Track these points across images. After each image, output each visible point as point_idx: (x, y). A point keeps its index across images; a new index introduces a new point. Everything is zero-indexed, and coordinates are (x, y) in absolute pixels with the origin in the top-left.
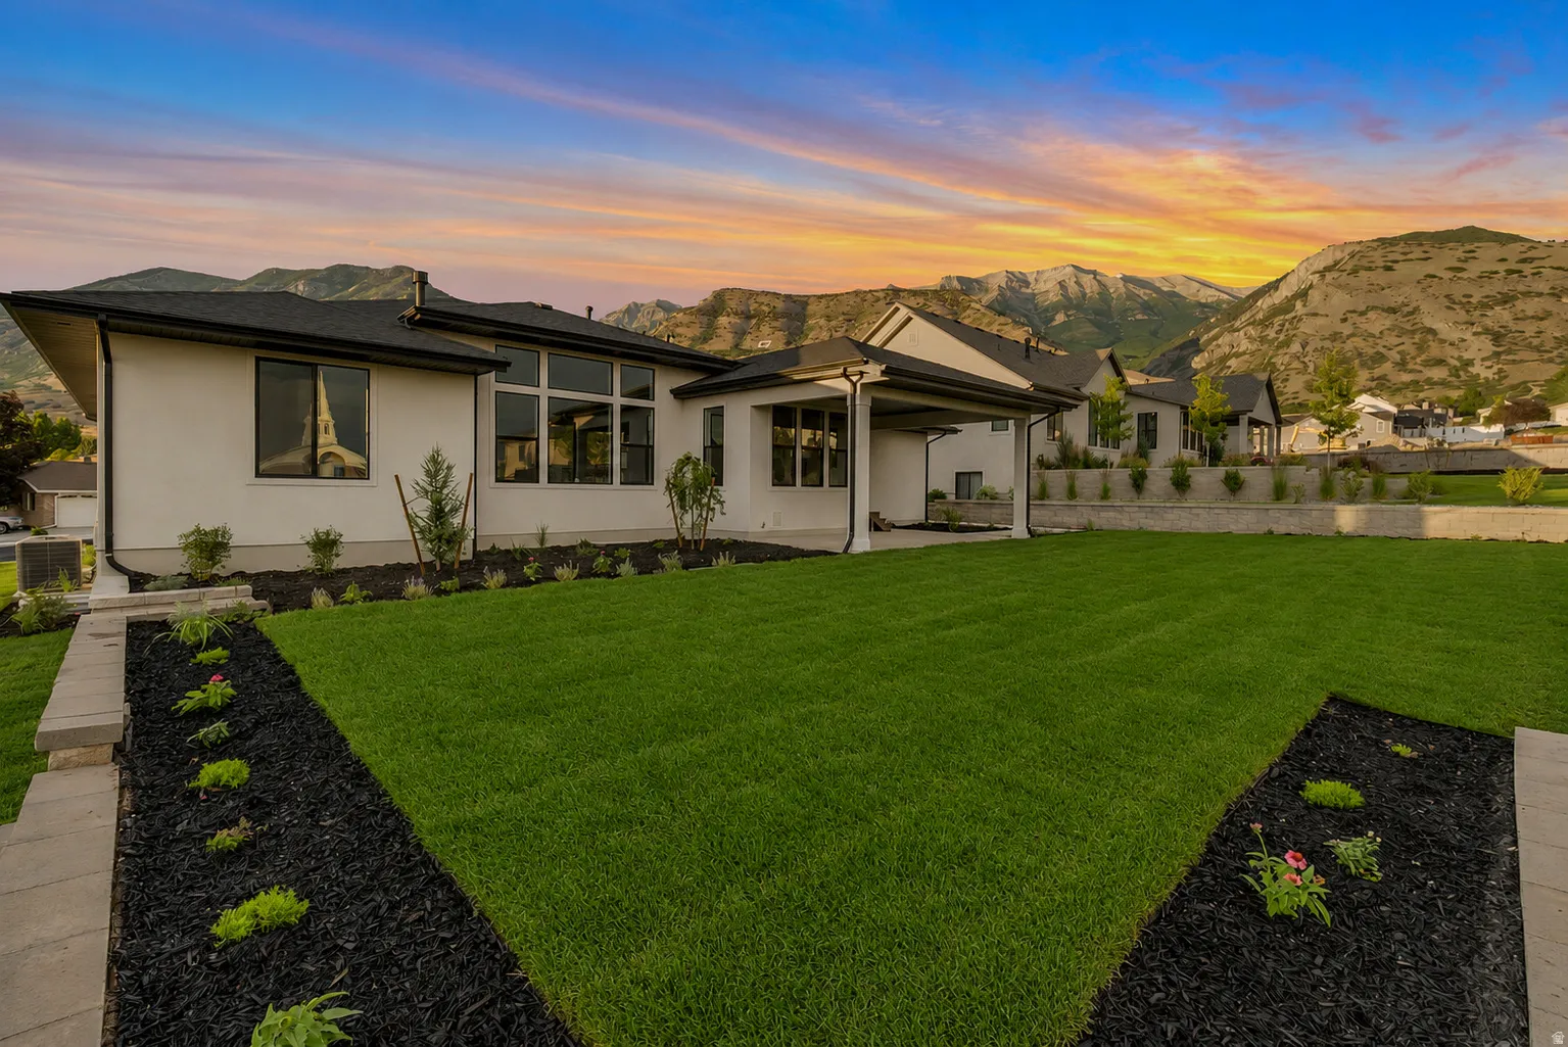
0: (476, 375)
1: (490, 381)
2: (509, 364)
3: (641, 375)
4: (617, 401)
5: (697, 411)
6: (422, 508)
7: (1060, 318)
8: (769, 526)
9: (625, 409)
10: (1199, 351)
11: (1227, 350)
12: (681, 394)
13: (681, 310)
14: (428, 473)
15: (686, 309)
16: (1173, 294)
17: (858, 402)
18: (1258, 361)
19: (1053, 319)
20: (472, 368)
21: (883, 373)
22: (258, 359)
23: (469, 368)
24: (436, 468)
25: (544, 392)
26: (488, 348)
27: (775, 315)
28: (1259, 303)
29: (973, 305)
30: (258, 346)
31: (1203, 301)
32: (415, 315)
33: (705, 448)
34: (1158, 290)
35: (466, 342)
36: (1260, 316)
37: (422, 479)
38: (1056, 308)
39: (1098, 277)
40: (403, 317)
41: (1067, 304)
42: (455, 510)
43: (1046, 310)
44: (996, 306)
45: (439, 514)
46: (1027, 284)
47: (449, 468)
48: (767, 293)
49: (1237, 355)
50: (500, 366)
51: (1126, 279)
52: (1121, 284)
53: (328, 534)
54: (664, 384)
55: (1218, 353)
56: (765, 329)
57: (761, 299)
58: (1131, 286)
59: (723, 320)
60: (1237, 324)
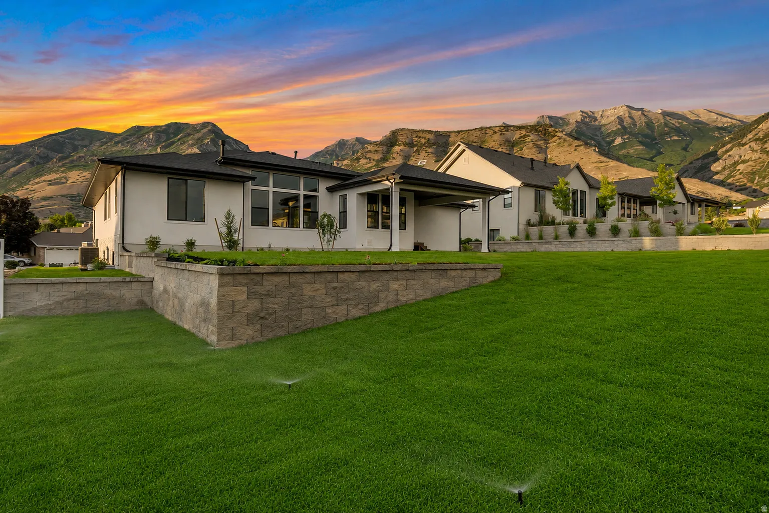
0: (244, 182)
1: (249, 185)
2: (256, 178)
3: (312, 180)
4: (302, 192)
5: (337, 197)
6: (224, 230)
7: (618, 141)
8: (366, 246)
9: (306, 197)
10: (718, 159)
11: (737, 158)
12: (331, 190)
13: (370, 143)
14: (227, 218)
15: (374, 142)
16: (697, 122)
17: (393, 190)
18: (758, 167)
19: (613, 141)
20: (242, 180)
21: (400, 178)
22: (169, 178)
23: (241, 180)
24: (229, 216)
25: (271, 189)
26: (249, 172)
27: (429, 144)
28: (761, 126)
29: (558, 134)
30: (168, 173)
31: (720, 125)
32: (221, 160)
33: (340, 213)
34: (686, 119)
35: (240, 170)
36: (761, 135)
37: (224, 219)
38: (616, 133)
39: (646, 114)
40: (217, 160)
41: (624, 130)
42: (235, 232)
43: (609, 135)
44: (574, 133)
45: (230, 233)
46: (596, 119)
47: (233, 216)
48: (423, 131)
49: (744, 162)
50: (253, 179)
51: (665, 114)
52: (661, 117)
53: (191, 240)
54: (323, 186)
55: (729, 162)
56: (423, 154)
57: (420, 134)
58: (668, 118)
59: (397, 149)
60: (744, 141)
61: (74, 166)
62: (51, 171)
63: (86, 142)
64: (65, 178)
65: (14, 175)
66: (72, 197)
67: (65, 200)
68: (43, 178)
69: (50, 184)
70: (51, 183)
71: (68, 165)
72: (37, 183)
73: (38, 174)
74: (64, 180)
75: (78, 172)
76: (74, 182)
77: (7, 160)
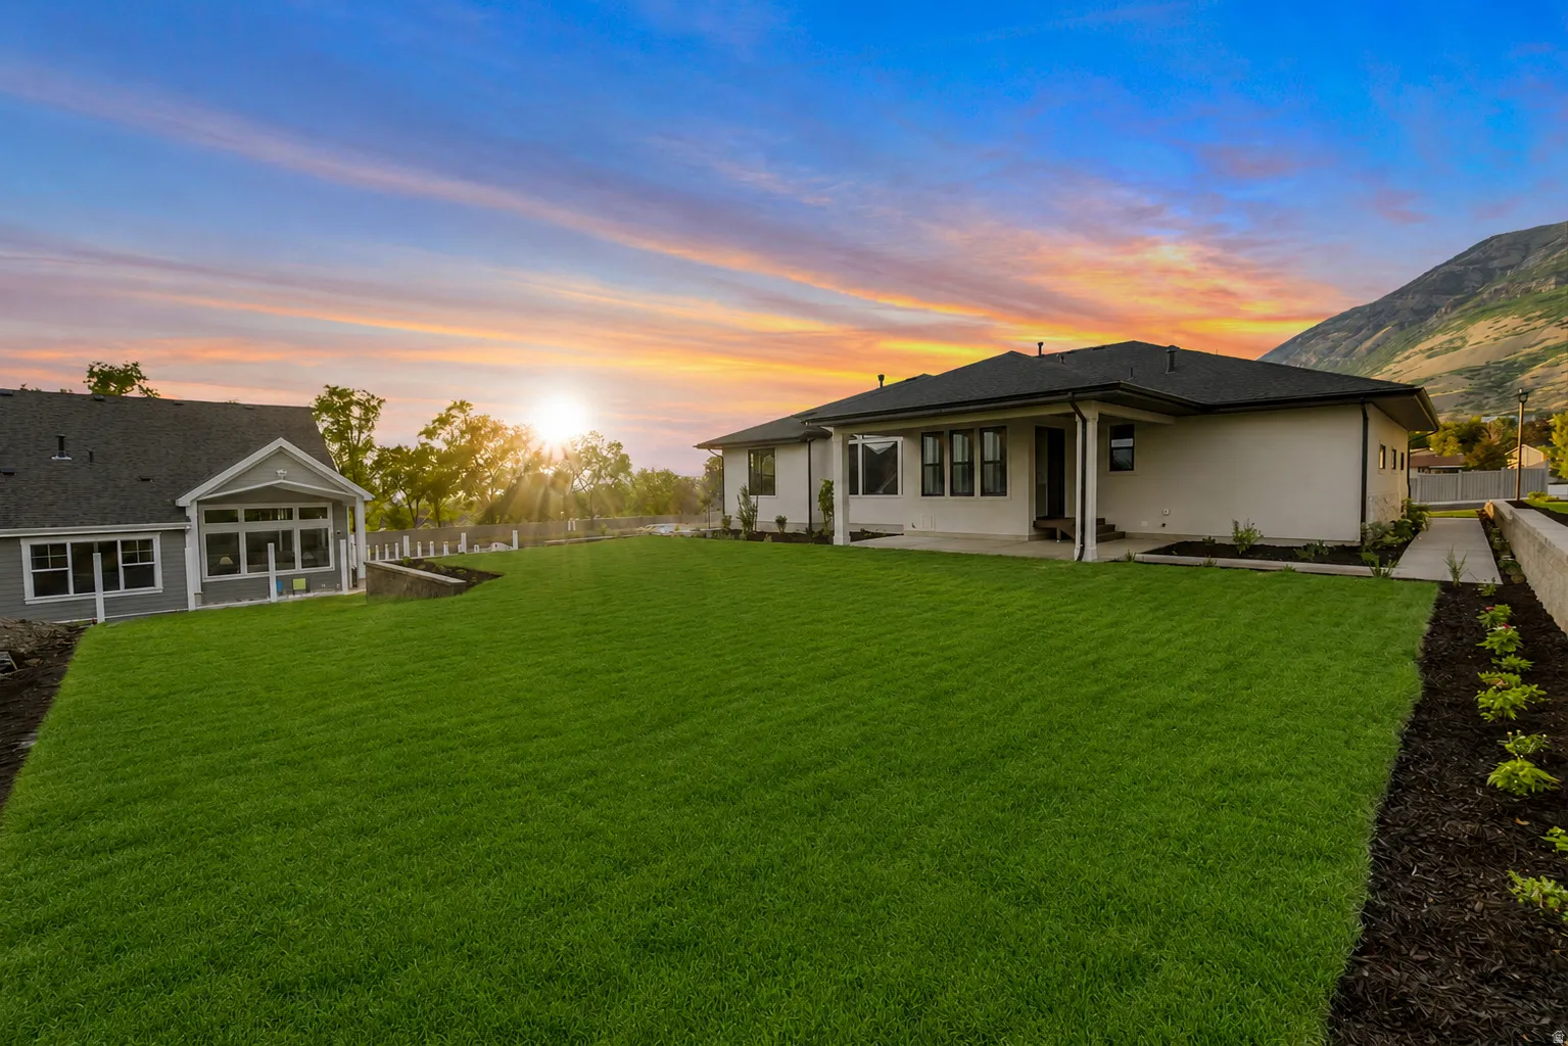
8: (919, 527)
61: (1484, 311)
62: (1431, 332)
63: (1514, 257)
64: (1462, 338)
65: (1370, 351)
66: (1472, 373)
67: (1459, 379)
68: (1416, 349)
69: (1429, 357)
70: (1432, 354)
71: (1471, 312)
72: (1408, 358)
73: (1411, 342)
74: (1459, 343)
75: (1490, 322)
76: (1481, 342)
77: (1360, 329)
